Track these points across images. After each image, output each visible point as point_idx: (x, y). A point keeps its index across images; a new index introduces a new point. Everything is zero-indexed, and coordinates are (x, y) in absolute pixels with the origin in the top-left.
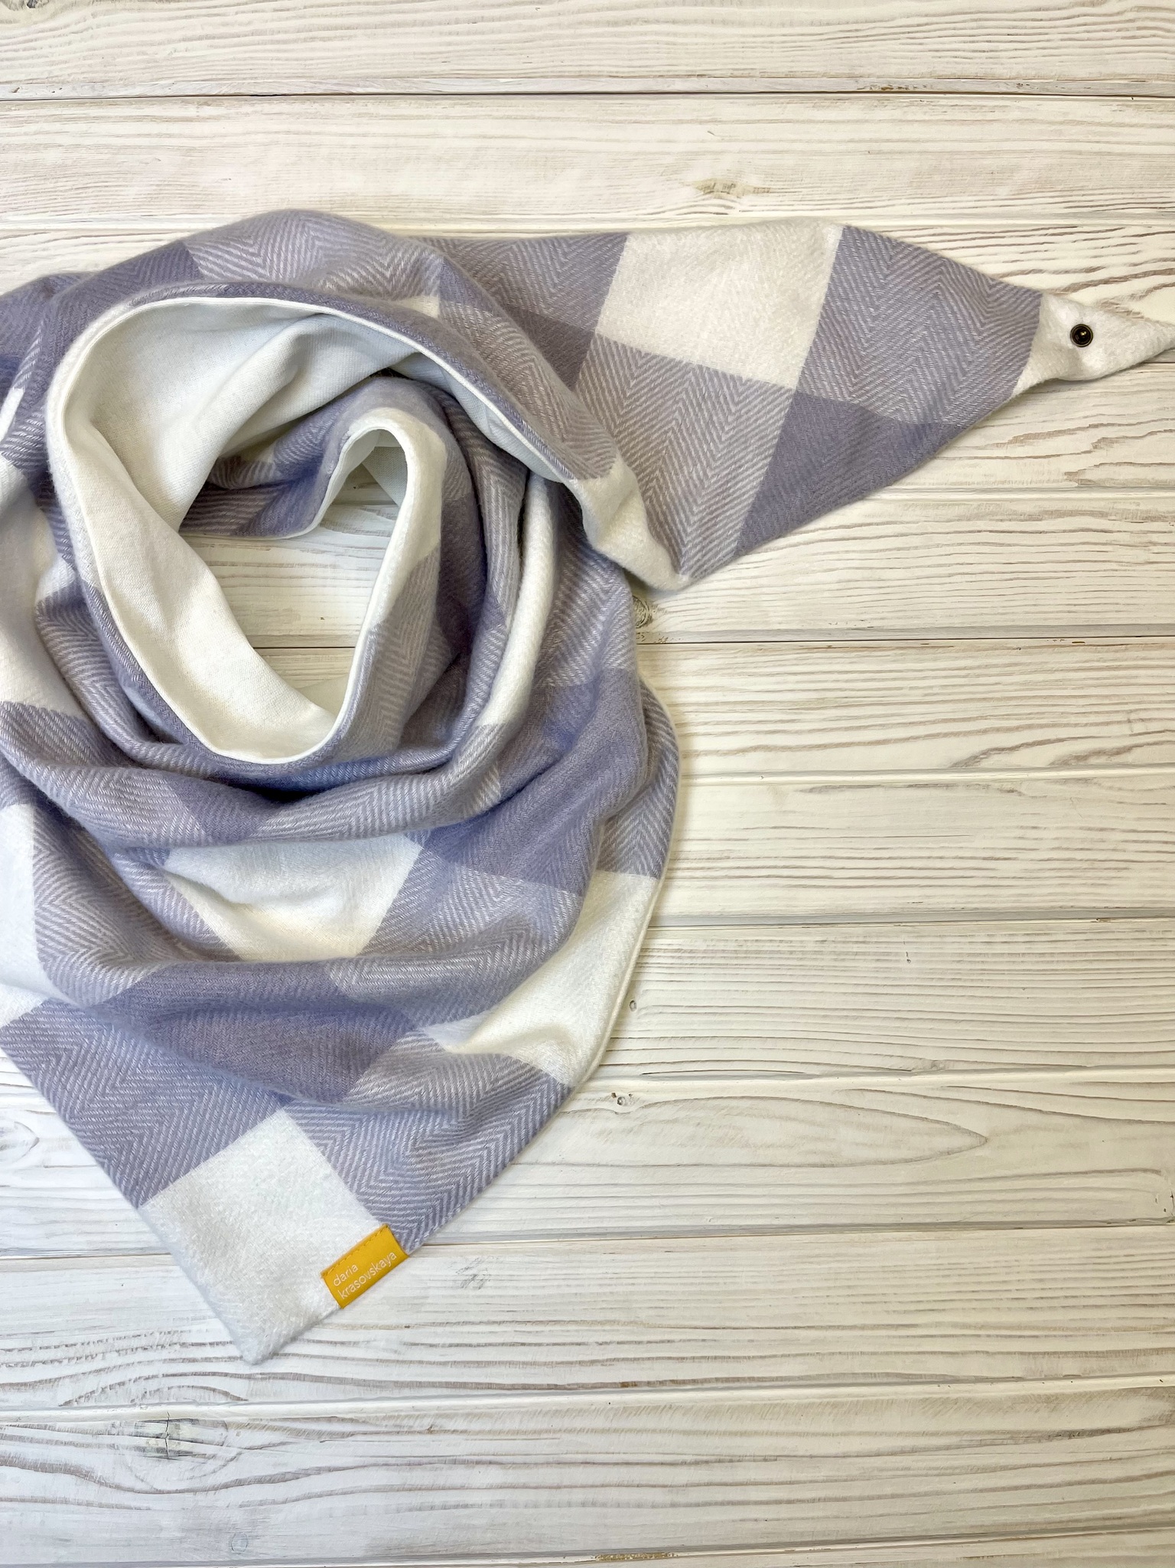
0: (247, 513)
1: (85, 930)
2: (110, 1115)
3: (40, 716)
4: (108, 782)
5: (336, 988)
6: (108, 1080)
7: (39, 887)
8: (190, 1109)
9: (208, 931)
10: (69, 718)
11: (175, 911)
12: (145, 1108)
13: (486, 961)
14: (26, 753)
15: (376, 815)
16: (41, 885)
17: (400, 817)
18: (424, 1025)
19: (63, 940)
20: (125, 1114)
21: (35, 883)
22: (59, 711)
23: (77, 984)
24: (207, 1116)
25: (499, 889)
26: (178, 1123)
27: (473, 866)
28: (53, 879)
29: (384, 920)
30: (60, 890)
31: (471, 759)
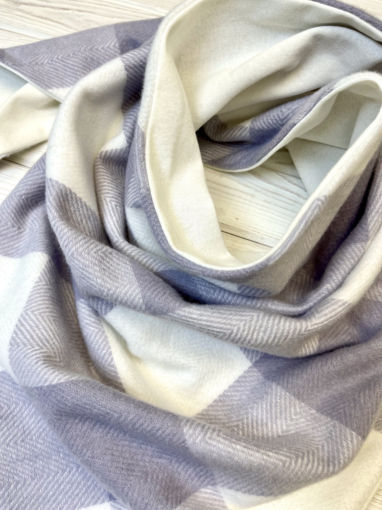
0: (218, 156)
1: (43, 335)
2: (6, 460)
3: (77, 201)
4: (98, 250)
5: (184, 441)
6: (15, 436)
7: (30, 300)
8: (54, 478)
9: (113, 366)
10: (91, 211)
11: (99, 346)
12: (28, 464)
13: (291, 463)
14: (60, 216)
15: (251, 331)
16: (32, 299)
17: (265, 338)
18: (223, 486)
19: (28, 337)
20: (15, 463)
21: (29, 297)
22: (88, 204)
23: (24, 368)
24: (62, 487)
25: (298, 410)
26: (43, 483)
27: (286, 388)
28: (40, 299)
29: (215, 401)
30: (42, 307)
31: (325, 318)
